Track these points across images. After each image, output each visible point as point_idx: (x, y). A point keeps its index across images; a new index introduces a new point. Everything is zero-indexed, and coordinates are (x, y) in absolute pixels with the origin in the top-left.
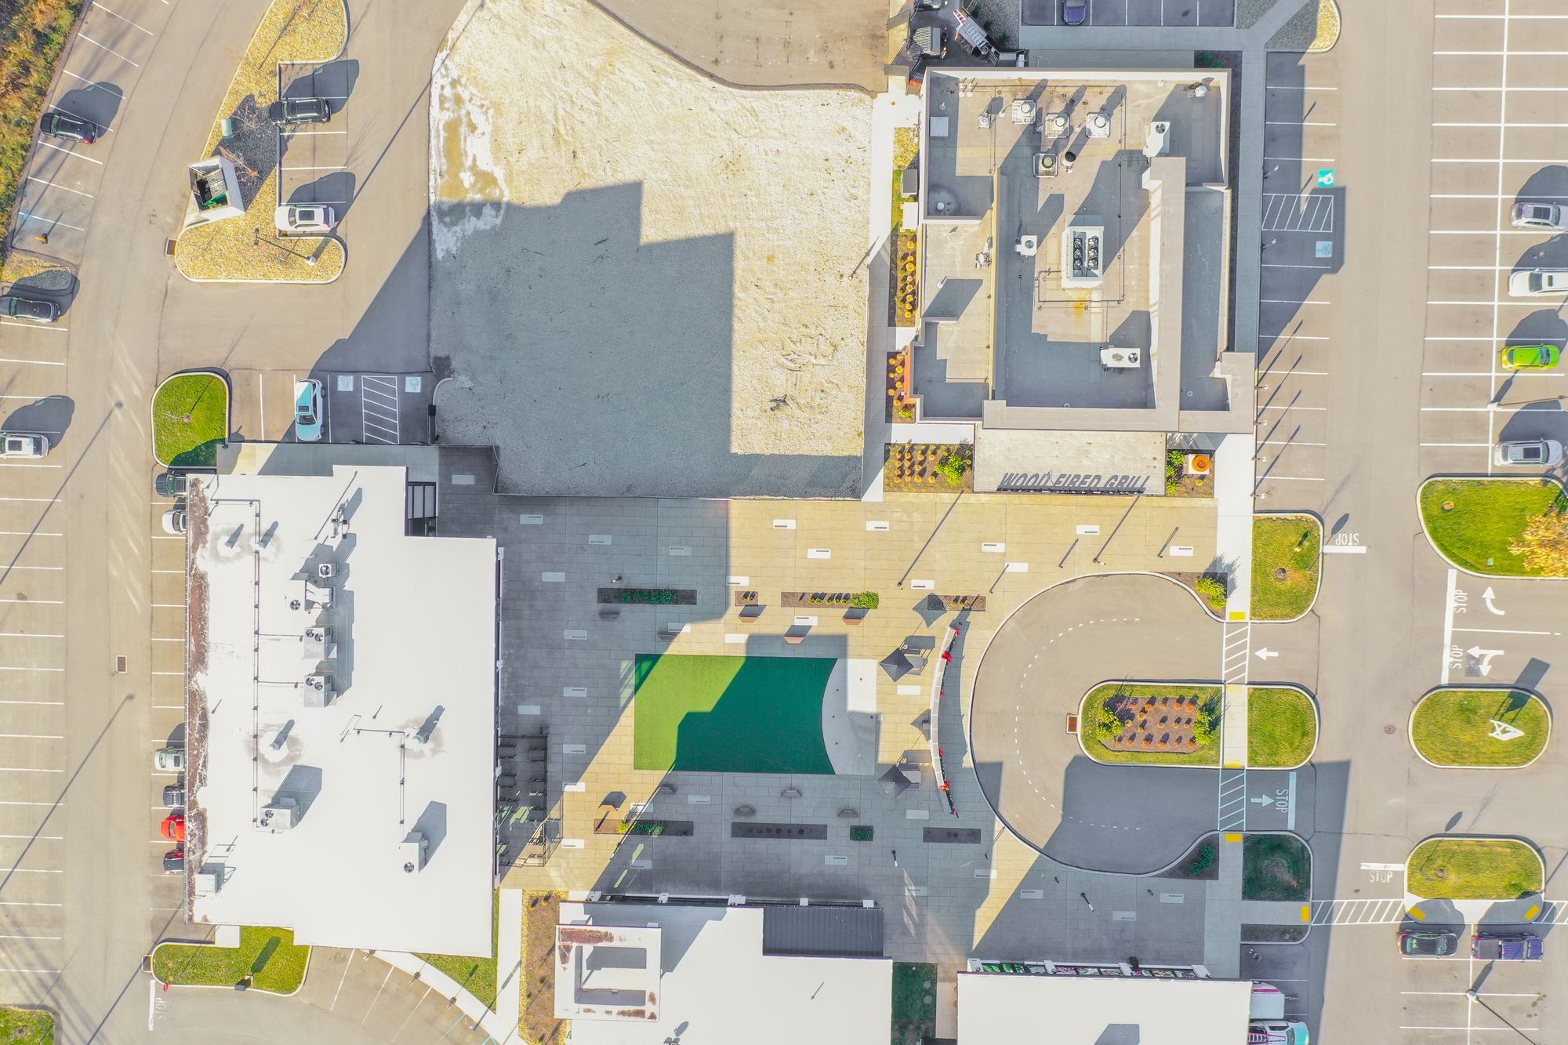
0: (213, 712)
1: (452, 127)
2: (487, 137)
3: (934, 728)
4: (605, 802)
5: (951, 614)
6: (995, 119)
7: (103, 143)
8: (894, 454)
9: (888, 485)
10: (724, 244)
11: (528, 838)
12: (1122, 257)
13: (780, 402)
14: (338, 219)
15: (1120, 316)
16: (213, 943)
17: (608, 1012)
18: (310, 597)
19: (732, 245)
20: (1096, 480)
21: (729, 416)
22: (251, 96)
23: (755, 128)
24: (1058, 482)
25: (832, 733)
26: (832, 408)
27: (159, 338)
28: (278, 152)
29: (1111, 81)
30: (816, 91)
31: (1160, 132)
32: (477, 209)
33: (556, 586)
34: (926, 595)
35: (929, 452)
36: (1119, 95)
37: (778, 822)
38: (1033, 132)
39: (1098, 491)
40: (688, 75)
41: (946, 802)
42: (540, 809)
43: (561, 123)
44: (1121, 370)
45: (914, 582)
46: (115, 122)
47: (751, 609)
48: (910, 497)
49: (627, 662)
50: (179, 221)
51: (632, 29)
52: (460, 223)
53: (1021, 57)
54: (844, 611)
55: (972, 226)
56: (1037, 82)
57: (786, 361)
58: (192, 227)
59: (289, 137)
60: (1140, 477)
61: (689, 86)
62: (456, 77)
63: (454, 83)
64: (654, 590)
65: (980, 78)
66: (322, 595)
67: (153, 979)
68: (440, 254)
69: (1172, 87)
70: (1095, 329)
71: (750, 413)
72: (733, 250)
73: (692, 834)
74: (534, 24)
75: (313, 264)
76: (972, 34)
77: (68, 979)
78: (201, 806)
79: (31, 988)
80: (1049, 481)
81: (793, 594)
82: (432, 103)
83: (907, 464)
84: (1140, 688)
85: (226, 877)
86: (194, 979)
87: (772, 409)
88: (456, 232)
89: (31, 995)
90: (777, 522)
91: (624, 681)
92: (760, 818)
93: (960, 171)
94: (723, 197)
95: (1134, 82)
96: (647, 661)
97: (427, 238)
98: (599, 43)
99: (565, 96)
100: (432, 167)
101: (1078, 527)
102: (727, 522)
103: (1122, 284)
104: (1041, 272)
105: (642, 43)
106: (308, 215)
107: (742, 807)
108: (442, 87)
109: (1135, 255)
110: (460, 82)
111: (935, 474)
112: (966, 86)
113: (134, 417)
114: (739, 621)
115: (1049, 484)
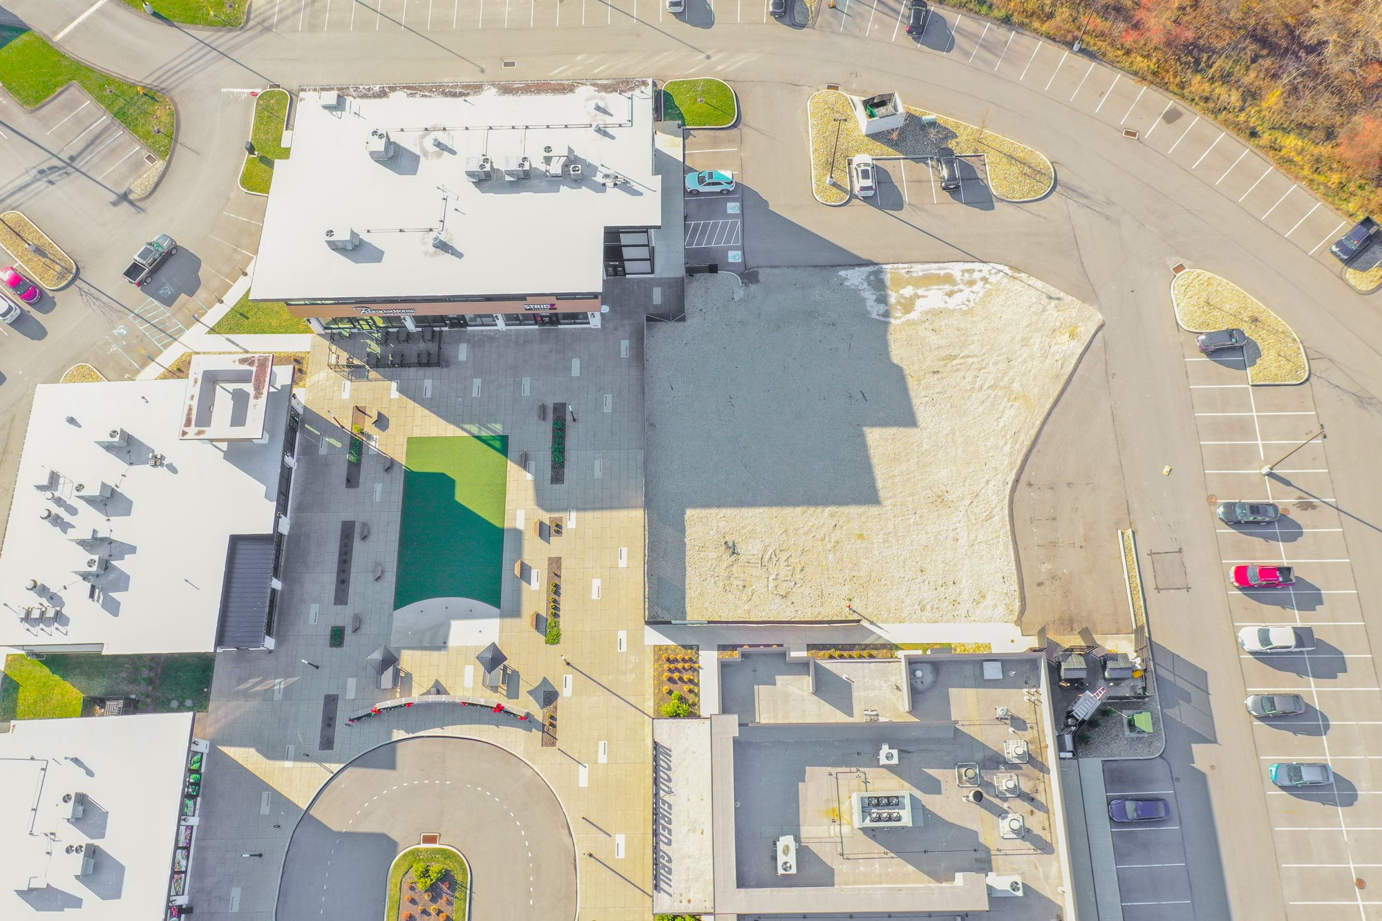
0: (465, 101)
1: (949, 279)
2: (943, 305)
3: (432, 698)
4: (380, 414)
5: (539, 714)
6: (1006, 724)
7: (909, 41)
8: (689, 654)
9: (660, 650)
10: (870, 497)
11: (352, 354)
12: (886, 856)
13: (732, 549)
14: (866, 199)
15: (827, 854)
16: (286, 129)
17: (192, 397)
18: (554, 160)
19: (870, 503)
20: (666, 841)
21: (719, 506)
22: (956, 136)
23: (976, 519)
24: (664, 802)
25: (433, 606)
26: (730, 595)
27: (762, 81)
28: (915, 157)
29: (1057, 838)
30: (1015, 571)
31: (1011, 886)
32: (883, 300)
33: (568, 369)
34: (557, 689)
35: (692, 686)
36: (1044, 847)
37: (353, 560)
38: (996, 761)
39: (656, 843)
40: (1015, 461)
41: (360, 714)
42: (377, 363)
43: (962, 361)
44: (775, 858)
45: (570, 678)
46: (925, 48)
47: (547, 532)
48: (649, 670)
49: (501, 429)
50: (854, 92)
51: (1049, 414)
52: (870, 287)
53: (1070, 755)
54: (543, 613)
55: (903, 706)
56: (1046, 764)
57: (770, 553)
58: (850, 101)
59: (927, 164)
60: (671, 886)
61: (1006, 463)
62: (990, 280)
63: (985, 279)
64: (564, 448)
65: (1043, 709)
66: (556, 168)
67: (262, 90)
68: (843, 273)
69: (1059, 902)
70: (815, 830)
71: (722, 524)
72: (865, 504)
73: (347, 487)
74: (1042, 337)
75: (827, 181)
76: (1085, 706)
77: (267, 35)
78: (392, 95)
79: (264, 12)
80: (664, 793)
81: (559, 568)
82: (966, 264)
83: (680, 666)
84: (463, 907)
85: (334, 113)
86: (259, 118)
87: (726, 543)
88: (862, 284)
89: (258, 12)
90: (625, 551)
91: (484, 427)
92: (357, 544)
93: (953, 692)
94: (912, 494)
95: (1059, 862)
96: (502, 445)
97: (855, 263)
98: (1034, 387)
99: (984, 363)
100: (914, 265)
101: (623, 836)
102: (624, 508)
103: (860, 856)
104: (865, 774)
105: (1038, 423)
106: (865, 175)
107: (368, 529)
108: (980, 271)
109: (890, 870)
110: (986, 283)
111: (670, 692)
112: (1033, 695)
113: (699, 67)
114: (536, 520)
115: (662, 793)
